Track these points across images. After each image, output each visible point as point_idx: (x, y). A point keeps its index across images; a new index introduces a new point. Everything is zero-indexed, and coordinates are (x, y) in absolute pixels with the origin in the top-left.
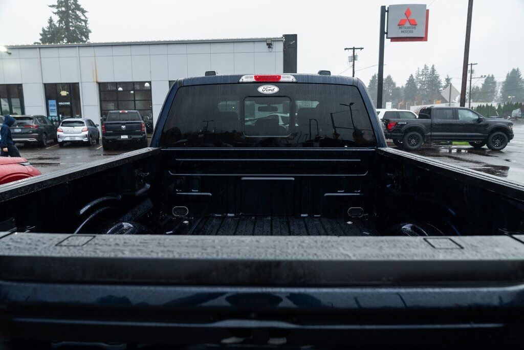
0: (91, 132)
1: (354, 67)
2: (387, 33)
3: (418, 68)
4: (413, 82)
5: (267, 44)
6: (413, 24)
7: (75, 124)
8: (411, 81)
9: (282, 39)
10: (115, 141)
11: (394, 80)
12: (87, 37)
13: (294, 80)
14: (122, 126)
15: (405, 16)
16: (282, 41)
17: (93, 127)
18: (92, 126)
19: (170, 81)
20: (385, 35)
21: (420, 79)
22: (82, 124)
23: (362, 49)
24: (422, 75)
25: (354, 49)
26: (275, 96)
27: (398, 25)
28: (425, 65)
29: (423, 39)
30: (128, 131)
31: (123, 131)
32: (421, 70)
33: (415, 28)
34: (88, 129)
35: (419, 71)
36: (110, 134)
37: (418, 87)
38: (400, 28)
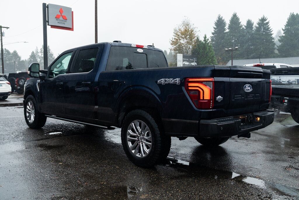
4: (34, 57)
6: (65, 19)
13: (147, 48)
15: (59, 12)
20: (47, 23)
23: (8, 28)
26: (142, 53)
27: (56, 18)
29: (71, 29)
38: (57, 20)
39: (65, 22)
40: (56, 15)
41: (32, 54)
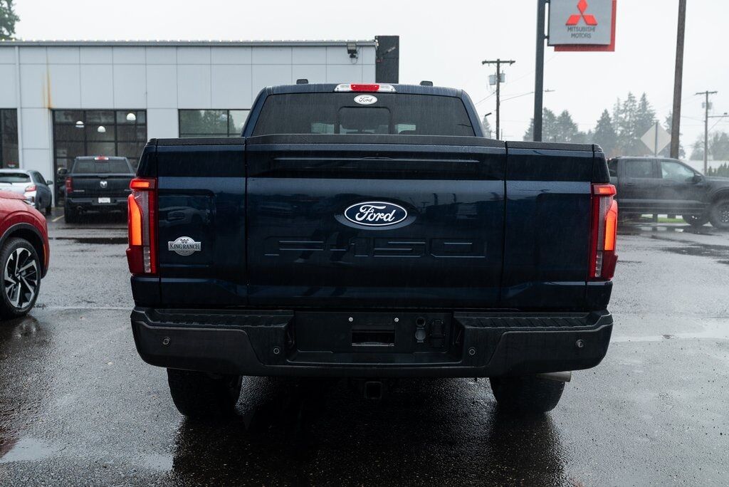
0: (40, 193)
1: (498, 94)
2: (548, 37)
3: (618, 99)
4: (608, 124)
5: (349, 51)
6: (591, 22)
7: (11, 179)
8: (605, 121)
9: (374, 44)
10: (88, 206)
11: (574, 119)
12: (11, 29)
13: (394, 90)
14: (102, 183)
15: (577, 9)
16: (374, 46)
17: (43, 185)
18: (41, 182)
19: (179, 110)
20: (546, 40)
21: (621, 118)
22: (25, 179)
23: (512, 62)
24: (624, 111)
25: (498, 62)
26: (373, 107)
27: (567, 24)
28: (630, 95)
29: (609, 47)
30: (110, 190)
31: (104, 190)
32: (622, 103)
33: (594, 30)
34: (36, 188)
35: (619, 104)
36: (80, 195)
37: (619, 133)
38: (569, 29)
39: (591, 32)
40: (567, 18)
41: (602, 118)
